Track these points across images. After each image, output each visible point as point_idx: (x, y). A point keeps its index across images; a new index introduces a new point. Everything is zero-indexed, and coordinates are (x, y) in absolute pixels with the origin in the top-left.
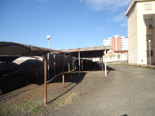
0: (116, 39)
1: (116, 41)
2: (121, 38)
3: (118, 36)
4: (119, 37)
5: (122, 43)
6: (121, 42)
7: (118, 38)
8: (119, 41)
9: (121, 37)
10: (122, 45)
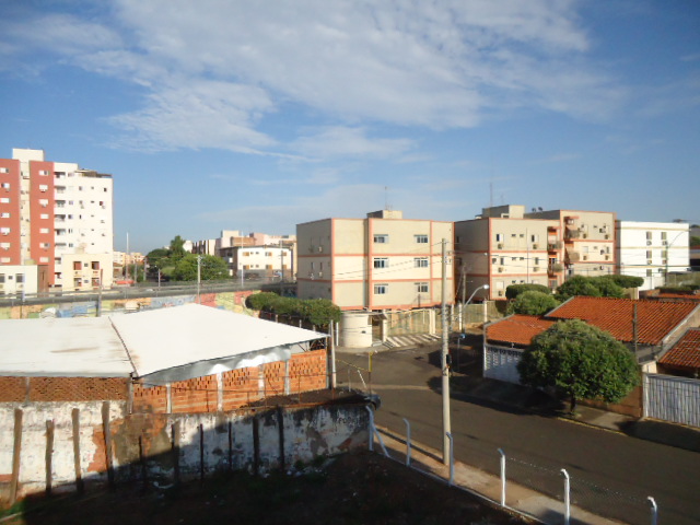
0: (25, 169)
1: (25, 185)
2: (56, 170)
3: (38, 155)
4: (46, 165)
5: (63, 202)
6: (58, 196)
7: (34, 166)
8: (44, 187)
9: (58, 167)
10: (63, 217)
